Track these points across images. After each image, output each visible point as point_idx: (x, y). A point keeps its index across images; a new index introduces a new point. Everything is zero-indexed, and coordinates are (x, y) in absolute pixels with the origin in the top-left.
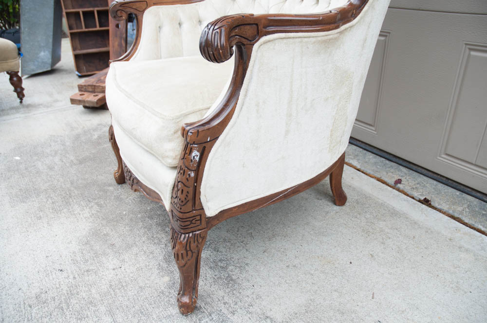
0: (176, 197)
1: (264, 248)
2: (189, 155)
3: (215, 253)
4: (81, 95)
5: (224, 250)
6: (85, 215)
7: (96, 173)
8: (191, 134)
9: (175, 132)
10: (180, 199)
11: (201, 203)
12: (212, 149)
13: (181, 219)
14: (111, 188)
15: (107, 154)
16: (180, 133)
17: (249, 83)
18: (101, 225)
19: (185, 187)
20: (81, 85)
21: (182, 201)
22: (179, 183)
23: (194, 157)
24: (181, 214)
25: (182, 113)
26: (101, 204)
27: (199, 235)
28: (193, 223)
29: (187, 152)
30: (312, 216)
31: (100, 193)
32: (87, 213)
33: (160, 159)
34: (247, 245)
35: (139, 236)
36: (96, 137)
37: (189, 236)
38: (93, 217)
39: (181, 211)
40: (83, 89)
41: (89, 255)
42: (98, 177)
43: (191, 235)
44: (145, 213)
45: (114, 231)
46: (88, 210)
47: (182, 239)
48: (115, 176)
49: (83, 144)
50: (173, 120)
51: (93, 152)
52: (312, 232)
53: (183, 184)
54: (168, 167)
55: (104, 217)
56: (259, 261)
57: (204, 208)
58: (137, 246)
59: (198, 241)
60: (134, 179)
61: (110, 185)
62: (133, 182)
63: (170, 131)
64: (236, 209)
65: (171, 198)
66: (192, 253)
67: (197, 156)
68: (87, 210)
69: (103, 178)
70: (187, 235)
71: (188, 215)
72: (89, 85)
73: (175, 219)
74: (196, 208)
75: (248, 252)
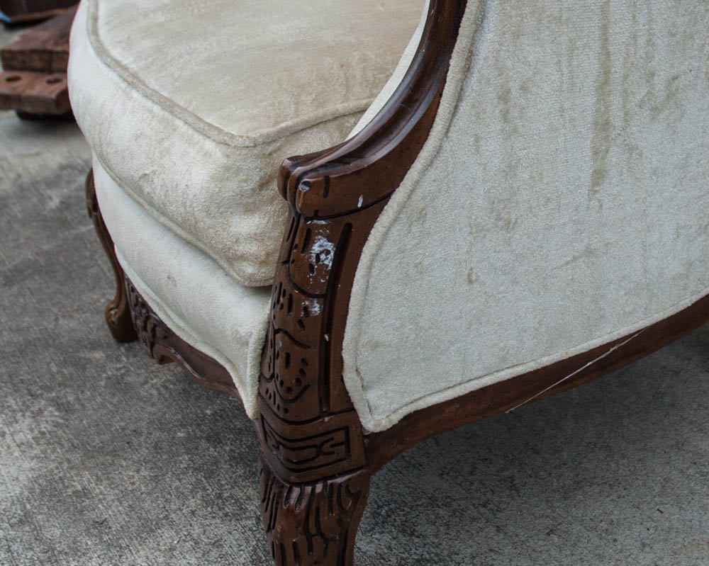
0: (272, 376)
1: (549, 522)
2: (302, 252)
3: (403, 539)
4: (9, 80)
5: (429, 530)
6: (20, 437)
7: (55, 310)
8: (307, 188)
9: (263, 185)
10: (282, 383)
11: (347, 393)
12: (373, 231)
13: (287, 443)
14: (98, 355)
15: (87, 254)
16: (275, 187)
17: (476, 31)
18: (66, 465)
19: (296, 348)
20: (10, 52)
21: (289, 390)
22: (278, 336)
23: (318, 256)
24: (288, 428)
25: (283, 125)
26: (68, 402)
27: (343, 490)
28: (324, 454)
29: (297, 241)
30: (691, 423)
31: (66, 372)
32: (24, 429)
33: (222, 263)
34: (500, 515)
35: (181, 495)
36: (54, 203)
37: (313, 490)
38: (42, 441)
39: (289, 417)
40: (15, 63)
41: (30, 554)
42: (61, 321)
43: (319, 487)
44: (198, 425)
45: (105, 482)
46: (28, 421)
47: (292, 502)
48: (108, 317)
49: (16, 226)
50: (255, 146)
51: (45, 248)
52: (691, 471)
53: (290, 337)
54: (246, 287)
55: (76, 442)
56: (535, 560)
57: (356, 407)
58: (172, 524)
59: (340, 505)
60: (155, 326)
61: (95, 346)
62: (154, 335)
63: (245, 181)
64: (453, 408)
65: (259, 381)
66: (326, 541)
67: (328, 252)
68: (25, 423)
69: (73, 324)
70: (309, 489)
71: (308, 429)
72: (33, 51)
73: (272, 442)
74: (334, 408)
75: (501, 536)
